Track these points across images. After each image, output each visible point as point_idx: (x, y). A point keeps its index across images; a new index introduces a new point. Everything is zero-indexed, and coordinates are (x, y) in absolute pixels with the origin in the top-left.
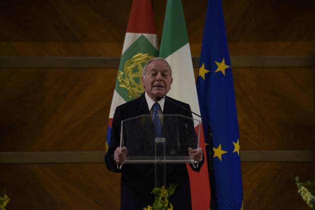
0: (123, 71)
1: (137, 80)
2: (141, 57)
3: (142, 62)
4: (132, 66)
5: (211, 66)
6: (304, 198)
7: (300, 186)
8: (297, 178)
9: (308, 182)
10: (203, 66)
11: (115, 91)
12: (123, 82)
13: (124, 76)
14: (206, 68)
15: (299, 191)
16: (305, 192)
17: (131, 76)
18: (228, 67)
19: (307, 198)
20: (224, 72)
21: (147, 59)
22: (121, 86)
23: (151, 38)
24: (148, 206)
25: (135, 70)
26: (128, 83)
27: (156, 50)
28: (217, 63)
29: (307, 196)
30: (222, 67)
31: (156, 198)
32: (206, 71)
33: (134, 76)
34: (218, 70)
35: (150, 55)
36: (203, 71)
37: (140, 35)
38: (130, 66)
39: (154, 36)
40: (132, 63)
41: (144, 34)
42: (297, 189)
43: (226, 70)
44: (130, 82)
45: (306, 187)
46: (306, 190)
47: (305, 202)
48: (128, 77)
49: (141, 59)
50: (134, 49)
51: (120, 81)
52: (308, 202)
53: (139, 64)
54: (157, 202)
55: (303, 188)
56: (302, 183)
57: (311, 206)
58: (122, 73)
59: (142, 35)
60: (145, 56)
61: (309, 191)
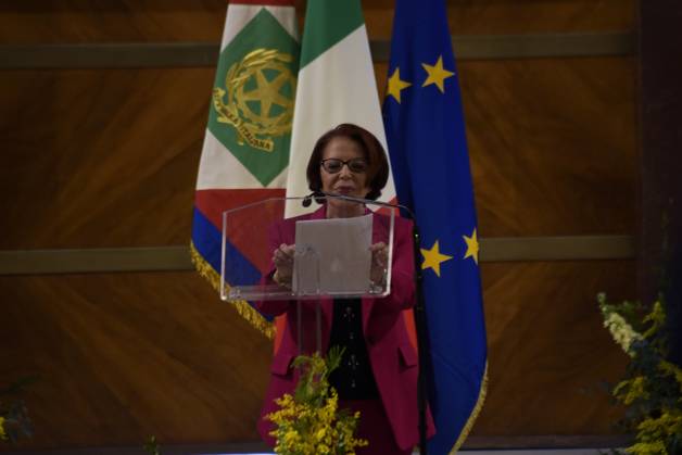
0: (223, 87)
1: (255, 106)
2: (262, 56)
3: (264, 67)
4: (244, 76)
5: (413, 75)
6: (617, 337)
7: (609, 312)
8: (602, 296)
9: (626, 304)
10: (397, 74)
11: (208, 133)
12: (224, 111)
13: (225, 99)
14: (402, 78)
15: (606, 323)
16: (619, 325)
17: (242, 98)
18: (449, 74)
19: (623, 337)
20: (441, 87)
21: (276, 60)
22: (220, 120)
23: (284, 15)
24: (285, 396)
25: (251, 85)
26: (235, 113)
27: (293, 40)
28: (427, 67)
29: (624, 333)
30: (437, 75)
31: (301, 377)
32: (403, 85)
33: (247, 98)
34: (428, 82)
35: (281, 51)
36: (396, 86)
37: (258, 9)
38: (238, 76)
39: (290, 10)
40: (244, 70)
41: (268, 8)
42: (602, 319)
43: (446, 81)
44: (240, 112)
45: (621, 313)
46: (621, 320)
47: (620, 346)
48: (235, 100)
49: (262, 61)
50: (246, 40)
51: (218, 109)
52: (626, 347)
53: (259, 72)
54: (304, 386)
55: (614, 317)
56: (612, 307)
57: (632, 354)
58: (221, 93)
59: (264, 9)
60: (271, 54)
61: (628, 322)
